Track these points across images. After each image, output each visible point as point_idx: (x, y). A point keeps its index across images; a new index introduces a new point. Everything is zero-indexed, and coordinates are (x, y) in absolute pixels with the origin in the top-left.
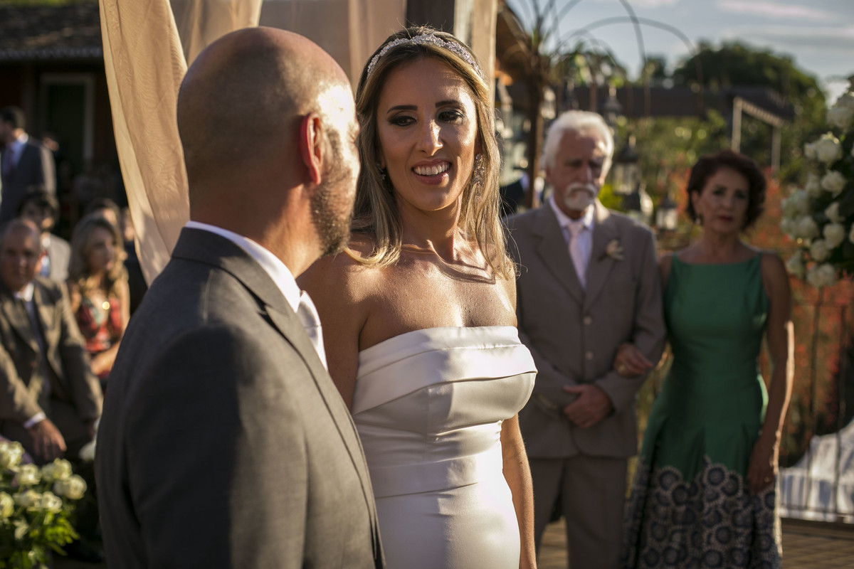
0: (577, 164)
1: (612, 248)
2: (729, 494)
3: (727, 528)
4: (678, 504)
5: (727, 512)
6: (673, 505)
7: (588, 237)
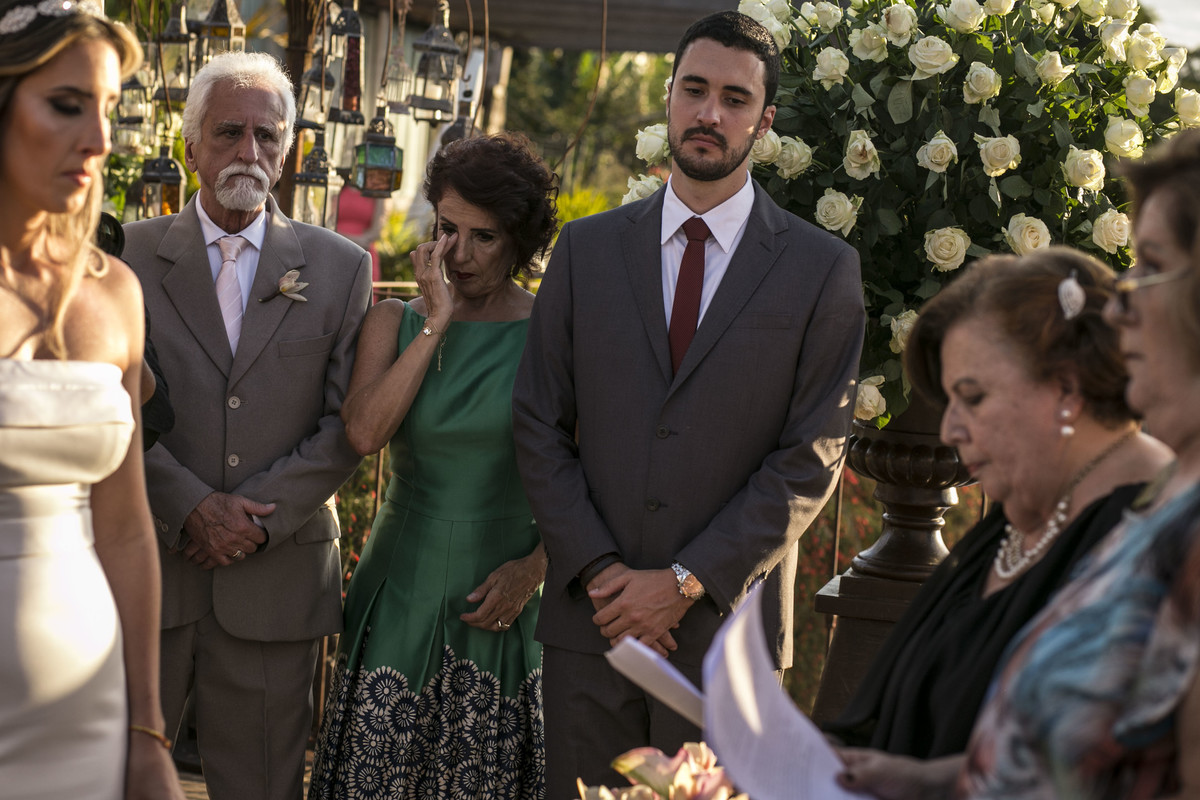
0: (235, 132)
1: (289, 282)
2: (480, 711)
3: (475, 768)
4: (400, 730)
5: (478, 740)
6: (392, 731)
7: (251, 259)
